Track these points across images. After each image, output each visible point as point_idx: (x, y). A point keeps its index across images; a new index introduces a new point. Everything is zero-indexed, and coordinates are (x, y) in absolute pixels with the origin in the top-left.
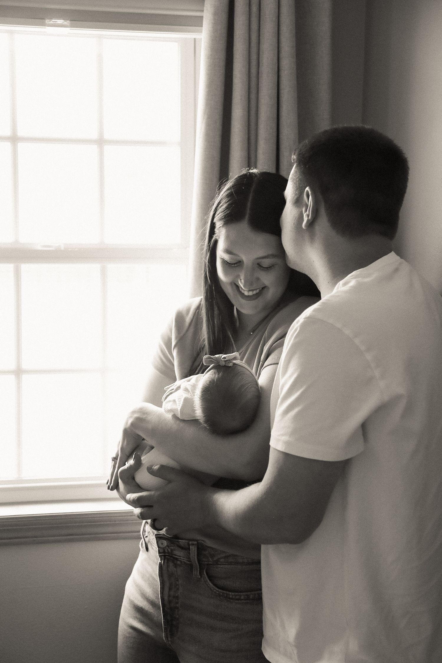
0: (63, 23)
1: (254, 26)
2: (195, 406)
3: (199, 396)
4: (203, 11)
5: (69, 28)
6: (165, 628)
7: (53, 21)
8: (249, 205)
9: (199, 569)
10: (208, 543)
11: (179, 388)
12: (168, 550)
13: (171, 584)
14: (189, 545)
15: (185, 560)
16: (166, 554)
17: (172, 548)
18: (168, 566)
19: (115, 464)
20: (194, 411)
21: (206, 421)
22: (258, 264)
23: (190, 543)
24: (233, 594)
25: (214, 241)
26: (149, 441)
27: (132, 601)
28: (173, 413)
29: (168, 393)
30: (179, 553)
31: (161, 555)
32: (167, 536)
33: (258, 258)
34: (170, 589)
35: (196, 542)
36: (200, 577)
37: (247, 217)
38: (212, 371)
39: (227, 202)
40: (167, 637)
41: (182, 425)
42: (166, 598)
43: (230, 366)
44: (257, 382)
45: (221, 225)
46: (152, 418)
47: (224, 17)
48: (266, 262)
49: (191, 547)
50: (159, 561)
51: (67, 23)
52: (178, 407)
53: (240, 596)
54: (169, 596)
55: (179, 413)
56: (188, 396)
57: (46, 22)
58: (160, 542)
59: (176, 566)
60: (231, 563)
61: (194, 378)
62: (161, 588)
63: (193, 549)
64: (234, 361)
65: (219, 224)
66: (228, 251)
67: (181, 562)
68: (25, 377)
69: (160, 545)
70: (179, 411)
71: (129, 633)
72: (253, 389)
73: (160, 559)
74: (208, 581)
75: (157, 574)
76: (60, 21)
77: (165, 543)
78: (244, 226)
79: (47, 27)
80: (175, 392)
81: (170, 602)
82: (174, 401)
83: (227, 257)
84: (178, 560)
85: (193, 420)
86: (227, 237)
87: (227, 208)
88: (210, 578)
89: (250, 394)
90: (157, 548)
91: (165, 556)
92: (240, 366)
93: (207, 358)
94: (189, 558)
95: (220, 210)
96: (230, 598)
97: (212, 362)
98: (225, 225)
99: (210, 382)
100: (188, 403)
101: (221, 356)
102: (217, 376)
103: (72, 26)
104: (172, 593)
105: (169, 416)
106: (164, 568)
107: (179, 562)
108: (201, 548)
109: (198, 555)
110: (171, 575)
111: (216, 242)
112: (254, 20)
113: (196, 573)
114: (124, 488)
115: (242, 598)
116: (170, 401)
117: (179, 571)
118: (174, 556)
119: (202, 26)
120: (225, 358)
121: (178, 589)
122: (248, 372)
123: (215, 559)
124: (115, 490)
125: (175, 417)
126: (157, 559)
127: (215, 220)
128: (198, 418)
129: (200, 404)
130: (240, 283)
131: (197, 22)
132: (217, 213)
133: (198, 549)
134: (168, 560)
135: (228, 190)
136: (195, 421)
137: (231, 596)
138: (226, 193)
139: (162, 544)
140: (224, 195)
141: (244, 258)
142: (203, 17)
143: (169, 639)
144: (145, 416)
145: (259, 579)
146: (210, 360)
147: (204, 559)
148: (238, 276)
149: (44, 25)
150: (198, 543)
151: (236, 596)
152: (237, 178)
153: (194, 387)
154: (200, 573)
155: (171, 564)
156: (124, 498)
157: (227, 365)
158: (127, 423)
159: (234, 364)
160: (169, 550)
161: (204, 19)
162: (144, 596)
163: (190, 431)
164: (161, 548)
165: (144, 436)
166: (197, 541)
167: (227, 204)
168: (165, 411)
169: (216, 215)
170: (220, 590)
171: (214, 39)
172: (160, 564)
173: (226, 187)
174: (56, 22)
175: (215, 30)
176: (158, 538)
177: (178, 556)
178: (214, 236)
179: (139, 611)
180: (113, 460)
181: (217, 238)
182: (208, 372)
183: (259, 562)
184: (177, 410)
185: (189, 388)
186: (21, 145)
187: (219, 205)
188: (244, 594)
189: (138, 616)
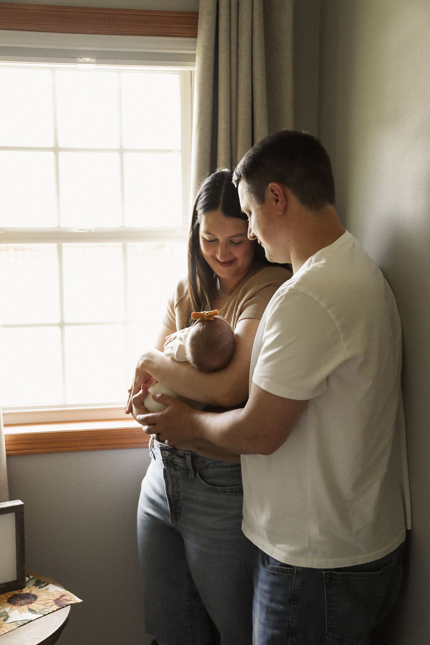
0: (91, 61)
1: (234, 61)
2: (186, 350)
3: (189, 343)
4: (195, 50)
5: (95, 65)
6: (171, 515)
7: (82, 60)
8: (222, 197)
9: (193, 472)
10: (200, 453)
11: (175, 338)
12: (169, 459)
13: (173, 483)
14: (185, 454)
15: (182, 466)
16: (168, 462)
17: (172, 456)
18: (170, 471)
19: (130, 394)
20: (185, 354)
21: (195, 362)
22: (230, 241)
23: (186, 453)
24: (221, 488)
25: (196, 225)
26: (155, 377)
27: (146, 495)
28: (171, 357)
29: (168, 342)
30: (178, 461)
31: (164, 462)
32: (169, 448)
33: (230, 237)
34: (173, 486)
35: (190, 453)
36: (194, 478)
37: (221, 206)
38: (198, 324)
39: (205, 195)
40: (172, 521)
41: (178, 365)
42: (170, 493)
43: (212, 320)
44: (233, 332)
45: (201, 213)
46: (157, 360)
47: (212, 53)
48: (236, 240)
49: (186, 456)
50: (163, 467)
51: (93, 60)
52: (175, 351)
53: (226, 489)
54: (173, 492)
55: (175, 356)
56: (182, 343)
57: (78, 60)
58: (163, 453)
59: (176, 470)
60: (218, 467)
61: (186, 329)
62: (166, 486)
63: (189, 458)
64: (215, 316)
65: (200, 212)
66: (207, 232)
67: (180, 467)
68: (67, 328)
69: (164, 455)
70: (175, 355)
71: (145, 518)
72: (229, 337)
73: (164, 465)
74: (201, 480)
75: (162, 476)
76: (88, 59)
77: (167, 453)
78: (218, 213)
79: (79, 64)
80: (173, 340)
81: (174, 496)
82: (172, 347)
83: (206, 237)
84: (177, 466)
85: (186, 361)
86: (207, 222)
87: (205, 200)
88: (202, 477)
89: (227, 341)
90: (162, 457)
91: (167, 463)
92: (220, 320)
93: (194, 314)
94: (186, 464)
95: (200, 201)
96: (219, 492)
97: (198, 317)
98: (204, 213)
99: (197, 332)
100: (181, 348)
101: (205, 312)
102: (202, 328)
103: (97, 63)
104: (175, 490)
105: (169, 359)
106: (167, 472)
107: (178, 467)
108: (194, 457)
109: (192, 461)
110: (172, 477)
111: (198, 225)
112: (234, 55)
113: (192, 475)
114: (136, 411)
115: (228, 491)
116: (169, 348)
117: (178, 474)
118: (174, 463)
119: (195, 61)
120: (207, 314)
121: (179, 486)
122: (226, 325)
123: (206, 464)
124: (131, 413)
125: (173, 359)
126: (162, 466)
127: (197, 209)
128: (189, 360)
129: (190, 349)
130: (217, 256)
131: (191, 58)
132: (199, 203)
133: (192, 457)
134: (170, 466)
135: (206, 185)
136: (186, 363)
137: (219, 490)
138: (205, 188)
139: (165, 454)
140: (203, 189)
141: (220, 238)
142: (195, 54)
143: (174, 523)
144: (151, 359)
145: (240, 477)
146: (197, 315)
147: (197, 465)
148: (216, 251)
149: (76, 62)
150: (192, 453)
151: (223, 489)
152: (213, 176)
153: (186, 336)
154: (194, 474)
155: (172, 469)
156: (135, 419)
157: (209, 319)
158: (138, 364)
159: (215, 318)
160: (171, 459)
161: (196, 56)
162: (155, 491)
163: (184, 370)
164: (164, 457)
165: (151, 374)
166: (191, 451)
167: (205, 197)
168: (165, 355)
169: (198, 205)
170: (210, 486)
171: (203, 70)
172: (164, 469)
173: (204, 183)
174: (85, 60)
175: (204, 64)
176: (162, 449)
177: (177, 463)
178: (197, 221)
179: (152, 502)
180: (129, 392)
181: (199, 222)
182: (195, 324)
183: (239, 465)
184: (173, 354)
185: (183, 337)
186: (61, 154)
187: (199, 197)
188: (229, 488)
189: (151, 505)
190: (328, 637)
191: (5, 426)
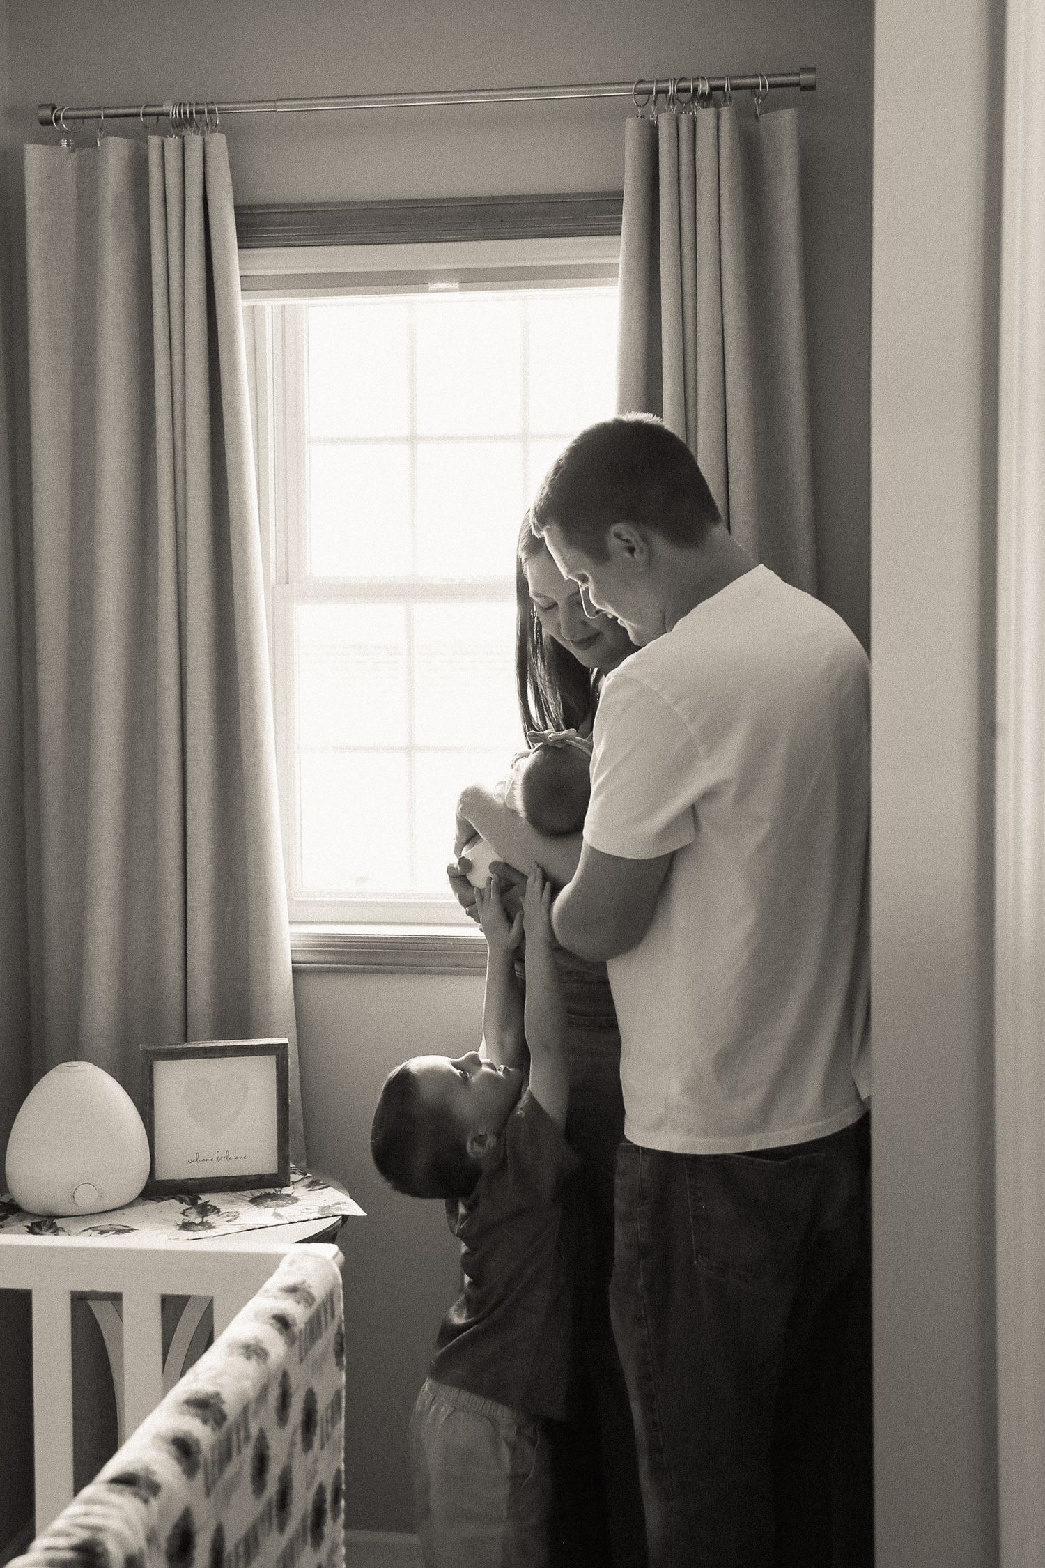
2: (515, 795)
3: (520, 783)
20: (514, 801)
21: (527, 817)
28: (503, 801)
38: (538, 752)
43: (560, 747)
45: (524, 560)
51: (457, 285)
52: (507, 791)
55: (507, 801)
57: (429, 287)
64: (567, 741)
65: (523, 558)
70: (506, 798)
83: (538, 601)
92: (575, 747)
97: (538, 741)
99: (533, 766)
103: (461, 290)
105: (500, 802)
120: (554, 736)
122: (585, 756)
125: (505, 804)
128: (519, 810)
129: (521, 794)
130: (562, 632)
146: (536, 737)
148: (559, 625)
149: (426, 291)
153: (518, 770)
157: (556, 745)
159: (568, 744)
165: (474, 826)
168: (495, 796)
178: (522, 573)
181: (526, 575)
182: (534, 753)
184: (504, 796)
190: (697, 1261)
191: (290, 922)
